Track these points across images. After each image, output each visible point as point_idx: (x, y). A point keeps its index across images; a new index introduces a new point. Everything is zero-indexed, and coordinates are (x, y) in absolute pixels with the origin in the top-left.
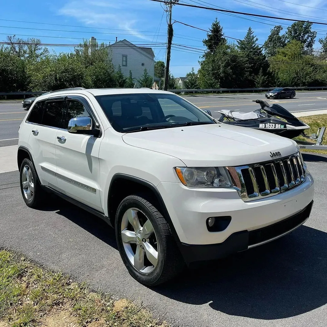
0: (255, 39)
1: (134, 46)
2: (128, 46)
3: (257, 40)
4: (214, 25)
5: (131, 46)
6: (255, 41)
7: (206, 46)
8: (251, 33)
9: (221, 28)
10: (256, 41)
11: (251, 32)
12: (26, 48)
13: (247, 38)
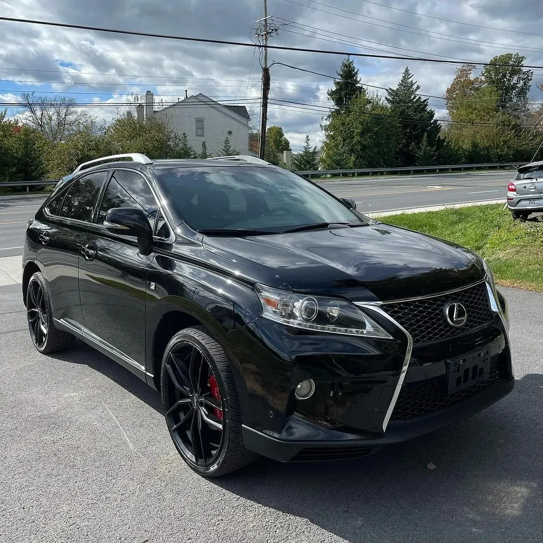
0: (415, 87)
1: (215, 103)
2: (205, 103)
3: (418, 88)
5: (210, 103)
6: (414, 89)
8: (409, 77)
9: (356, 71)
11: (409, 75)
12: (52, 111)
13: (402, 85)
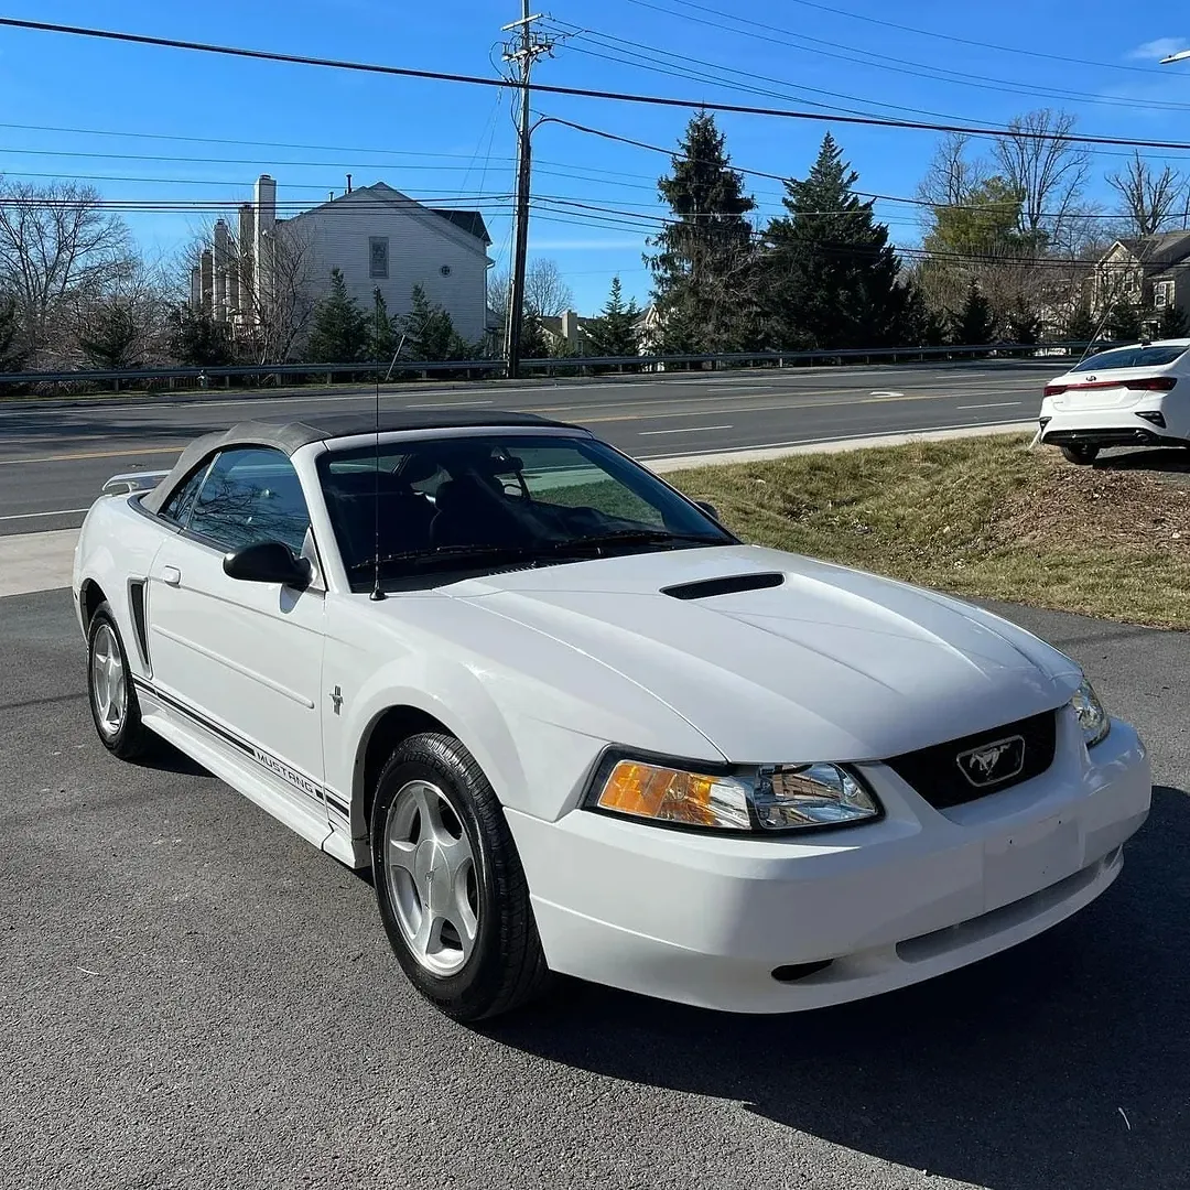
0: (846, 176)
1: (415, 204)
2: (389, 205)
3: (854, 177)
4: (696, 127)
5: (401, 204)
6: (845, 181)
7: (667, 204)
8: (833, 154)
9: (719, 138)
10: (849, 182)
11: (834, 151)
12: (44, 217)
13: (818, 172)
